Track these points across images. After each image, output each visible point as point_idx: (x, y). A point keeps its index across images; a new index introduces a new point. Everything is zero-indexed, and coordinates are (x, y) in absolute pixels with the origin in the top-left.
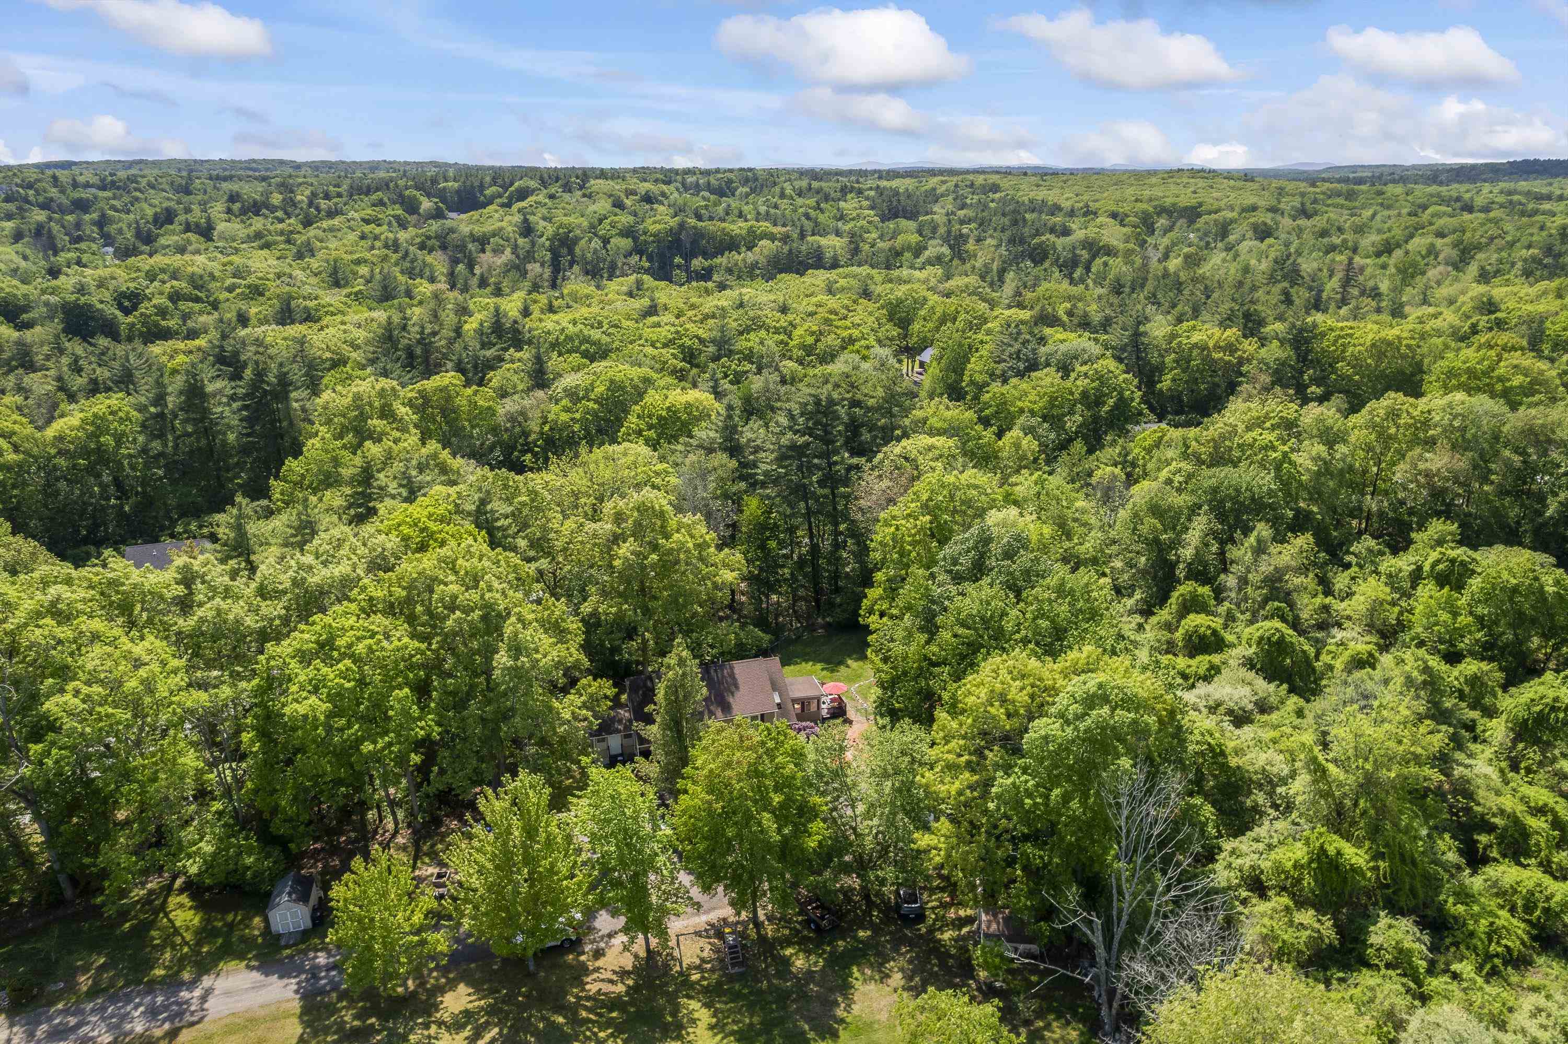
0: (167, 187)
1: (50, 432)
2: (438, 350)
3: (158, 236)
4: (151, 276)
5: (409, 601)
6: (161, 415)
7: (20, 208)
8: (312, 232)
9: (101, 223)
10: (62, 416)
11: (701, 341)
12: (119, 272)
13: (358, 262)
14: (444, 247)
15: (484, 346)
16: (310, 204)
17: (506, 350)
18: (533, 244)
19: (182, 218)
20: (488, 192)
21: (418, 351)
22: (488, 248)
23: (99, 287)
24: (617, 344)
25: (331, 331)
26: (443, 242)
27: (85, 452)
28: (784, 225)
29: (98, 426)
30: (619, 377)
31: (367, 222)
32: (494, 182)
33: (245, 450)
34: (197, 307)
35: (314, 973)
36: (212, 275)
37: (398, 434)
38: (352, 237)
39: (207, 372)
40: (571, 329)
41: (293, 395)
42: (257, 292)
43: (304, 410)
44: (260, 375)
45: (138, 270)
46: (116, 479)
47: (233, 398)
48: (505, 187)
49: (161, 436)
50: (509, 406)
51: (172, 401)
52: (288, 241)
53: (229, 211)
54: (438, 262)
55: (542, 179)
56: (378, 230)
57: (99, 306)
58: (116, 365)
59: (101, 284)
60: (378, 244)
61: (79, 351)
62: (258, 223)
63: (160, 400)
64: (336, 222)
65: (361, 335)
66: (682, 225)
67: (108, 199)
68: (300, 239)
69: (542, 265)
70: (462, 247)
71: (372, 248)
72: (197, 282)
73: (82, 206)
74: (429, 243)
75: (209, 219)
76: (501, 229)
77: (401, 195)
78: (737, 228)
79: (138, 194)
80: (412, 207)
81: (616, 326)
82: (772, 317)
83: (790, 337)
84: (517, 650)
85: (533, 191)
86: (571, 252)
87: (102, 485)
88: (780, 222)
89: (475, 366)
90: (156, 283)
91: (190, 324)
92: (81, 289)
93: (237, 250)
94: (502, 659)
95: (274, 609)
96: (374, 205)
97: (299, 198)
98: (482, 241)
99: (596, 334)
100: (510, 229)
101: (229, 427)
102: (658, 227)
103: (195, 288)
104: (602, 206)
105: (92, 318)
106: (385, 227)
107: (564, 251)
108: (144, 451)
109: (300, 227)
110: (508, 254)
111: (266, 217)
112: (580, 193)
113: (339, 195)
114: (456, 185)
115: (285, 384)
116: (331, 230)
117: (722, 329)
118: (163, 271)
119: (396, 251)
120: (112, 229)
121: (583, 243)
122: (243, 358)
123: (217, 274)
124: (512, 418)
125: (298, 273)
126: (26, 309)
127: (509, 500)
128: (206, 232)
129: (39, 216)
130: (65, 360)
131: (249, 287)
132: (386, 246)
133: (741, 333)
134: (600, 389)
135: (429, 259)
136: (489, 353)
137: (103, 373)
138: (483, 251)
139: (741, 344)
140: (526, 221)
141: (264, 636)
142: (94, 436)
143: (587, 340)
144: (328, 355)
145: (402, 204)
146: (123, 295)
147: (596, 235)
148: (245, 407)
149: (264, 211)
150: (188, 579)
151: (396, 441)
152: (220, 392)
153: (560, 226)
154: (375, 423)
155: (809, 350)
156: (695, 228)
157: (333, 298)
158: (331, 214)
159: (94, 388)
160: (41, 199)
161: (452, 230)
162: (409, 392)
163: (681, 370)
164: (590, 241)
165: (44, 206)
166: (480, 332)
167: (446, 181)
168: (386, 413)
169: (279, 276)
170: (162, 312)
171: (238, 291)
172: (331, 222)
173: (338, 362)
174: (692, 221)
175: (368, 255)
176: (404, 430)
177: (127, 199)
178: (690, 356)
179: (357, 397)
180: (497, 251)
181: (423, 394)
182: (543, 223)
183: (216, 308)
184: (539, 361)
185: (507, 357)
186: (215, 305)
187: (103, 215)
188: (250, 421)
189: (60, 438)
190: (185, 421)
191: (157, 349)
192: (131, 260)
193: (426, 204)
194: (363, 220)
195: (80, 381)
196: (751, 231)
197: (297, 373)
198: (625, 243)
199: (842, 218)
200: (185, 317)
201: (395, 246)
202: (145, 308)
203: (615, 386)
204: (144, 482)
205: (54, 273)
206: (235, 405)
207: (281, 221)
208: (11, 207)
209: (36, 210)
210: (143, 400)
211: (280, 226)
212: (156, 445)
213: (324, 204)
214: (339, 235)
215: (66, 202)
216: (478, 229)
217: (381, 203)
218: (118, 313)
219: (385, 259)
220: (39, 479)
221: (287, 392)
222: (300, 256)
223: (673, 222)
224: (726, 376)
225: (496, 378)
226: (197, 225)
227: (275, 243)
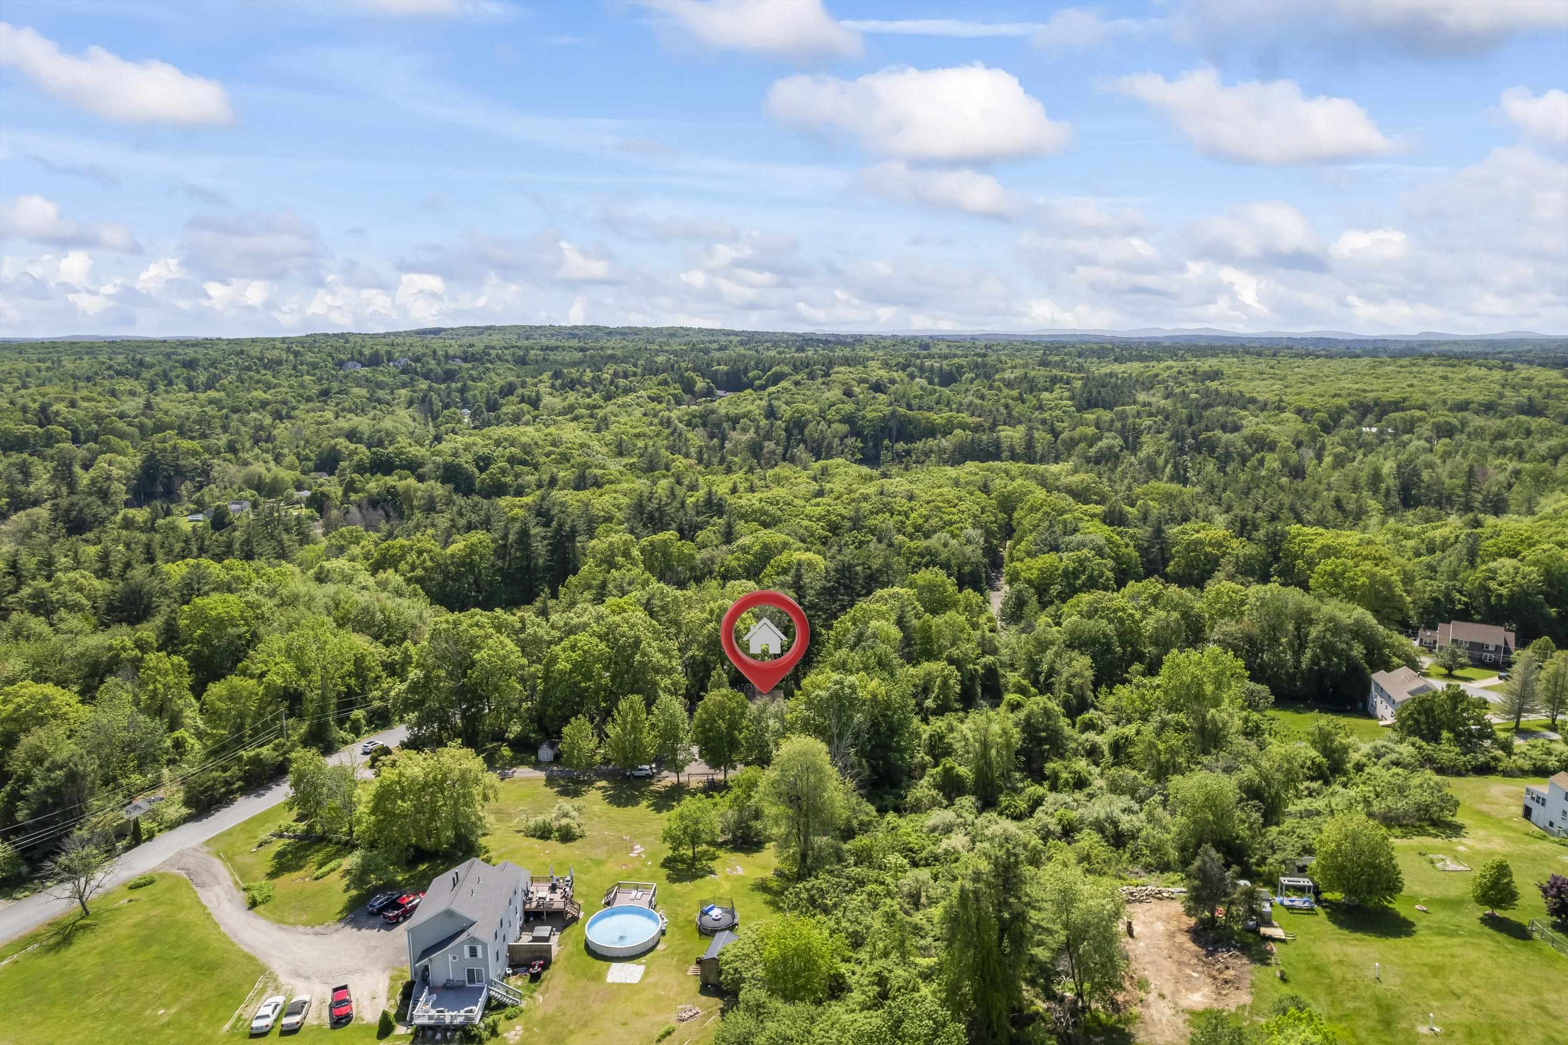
0: (510, 358)
1: (449, 551)
2: (669, 515)
3: (502, 405)
4: (498, 443)
5: (607, 634)
6: (505, 546)
7: (412, 379)
8: (611, 407)
9: (463, 390)
10: (453, 543)
11: (843, 517)
12: (478, 440)
13: (638, 436)
14: (704, 425)
15: (698, 514)
16: (612, 383)
17: (712, 517)
18: (772, 425)
19: (520, 391)
20: (751, 374)
21: (657, 515)
22: (738, 426)
23: (465, 450)
24: (786, 517)
25: (606, 497)
26: (705, 421)
27: (463, 564)
28: (980, 416)
29: (472, 549)
30: (768, 540)
31: (652, 399)
32: (756, 367)
33: (547, 569)
34: (526, 469)
35: (552, 771)
36: (536, 444)
37: (629, 566)
38: (638, 412)
39: (532, 521)
40: (757, 505)
41: (578, 539)
42: (565, 458)
43: (583, 548)
44: (561, 525)
45: (490, 438)
46: (475, 581)
47: (544, 538)
48: (764, 371)
49: (503, 558)
50: (704, 554)
51: (512, 537)
52: (591, 416)
53: (553, 386)
54: (696, 438)
55: (794, 366)
56: (659, 407)
57: (465, 465)
58: (482, 513)
59: (467, 448)
60: (656, 421)
61: (463, 503)
62: (572, 397)
63: (505, 537)
64: (628, 399)
65: (625, 501)
66: (893, 413)
67: (468, 369)
68: (600, 413)
69: (777, 444)
70: (718, 425)
71: (651, 424)
72: (526, 449)
73: (449, 376)
74: (694, 421)
75: (538, 393)
76: (750, 412)
77: (682, 376)
78: (938, 418)
79: (489, 365)
80: (688, 387)
81: (789, 504)
82: (900, 503)
83: (907, 518)
84: (645, 654)
85: (787, 375)
86: (801, 432)
87: (469, 583)
88: (977, 413)
89: (690, 527)
90: (500, 449)
91: (520, 481)
92: (455, 454)
93: (555, 422)
94: (637, 657)
95: (556, 634)
96: (659, 384)
97: (605, 376)
98: (734, 421)
99: (771, 509)
100: (757, 412)
101: (539, 555)
102: (875, 414)
103: (525, 453)
104: (835, 393)
105: (461, 474)
106: (664, 405)
107: (795, 432)
108: (493, 566)
109: (601, 403)
110: (751, 433)
111: (578, 391)
112: (820, 380)
113: (635, 374)
114: (726, 368)
115: (574, 532)
116: (624, 405)
117: (857, 511)
118: (505, 439)
119: (668, 427)
120: (469, 395)
121: (811, 426)
122: (552, 513)
123: (540, 442)
124: (704, 562)
125: (595, 444)
126: (421, 465)
127: (662, 600)
128: (534, 403)
129: (423, 385)
130: (455, 509)
131: (560, 454)
132: (661, 423)
133: (872, 513)
134: (757, 548)
135: (690, 435)
136: (700, 519)
137: (474, 518)
138: (734, 429)
139: (871, 522)
140: (770, 405)
141: (550, 643)
142: (469, 555)
143: (765, 513)
144: (602, 513)
145: (681, 383)
146: (480, 458)
147: (824, 418)
148: (550, 544)
149: (578, 386)
150: (522, 620)
151: (629, 570)
152: (538, 534)
153: (796, 411)
154: (620, 559)
155: (918, 528)
156: (905, 416)
157: (615, 466)
158: (627, 391)
159: (470, 527)
160: (424, 370)
161: (713, 412)
162: (644, 542)
163: (826, 537)
164: (818, 423)
165: (426, 377)
166: (696, 505)
167: (719, 364)
168: (626, 554)
169: (582, 446)
170: (503, 472)
171: (553, 456)
172: (624, 399)
173: (609, 519)
174: (902, 410)
175: (646, 430)
176: (635, 564)
177: (481, 369)
178: (834, 529)
179: (611, 544)
180: (745, 430)
181: (652, 544)
182: (784, 407)
183: (536, 469)
184: (729, 526)
185: (712, 521)
186: (536, 467)
187: (465, 385)
188: (552, 552)
189: (453, 556)
190: (517, 550)
191: (504, 502)
192: (485, 430)
193: (700, 384)
194: (649, 397)
195: (462, 522)
196: (949, 420)
197: (582, 526)
198: (843, 428)
199: (1040, 408)
200: (517, 476)
201: (667, 423)
202: (493, 469)
203: (765, 546)
204: (490, 583)
205: (438, 439)
206: (545, 542)
207: (589, 396)
208: (405, 377)
209: (422, 380)
210: (497, 536)
211: (588, 400)
212: (499, 563)
213: (622, 382)
214: (629, 409)
215: (439, 371)
216: (732, 411)
217: (665, 383)
218: (476, 470)
219: (658, 434)
220: (439, 577)
221: (575, 537)
222: (598, 430)
223: (887, 410)
224: (854, 542)
225: (701, 536)
226: (529, 398)
227: (582, 417)
